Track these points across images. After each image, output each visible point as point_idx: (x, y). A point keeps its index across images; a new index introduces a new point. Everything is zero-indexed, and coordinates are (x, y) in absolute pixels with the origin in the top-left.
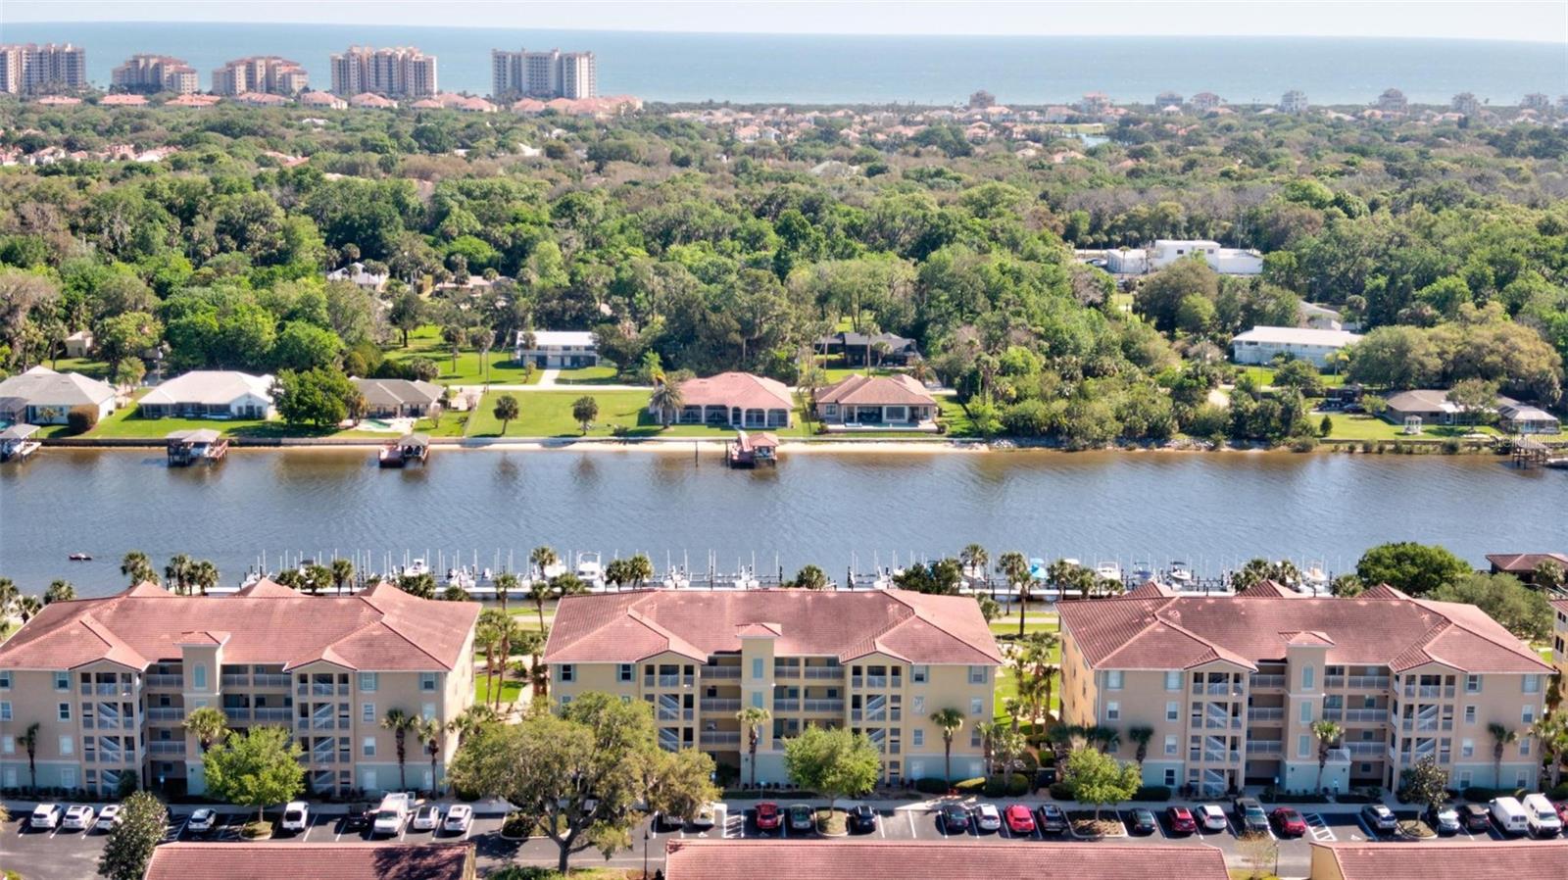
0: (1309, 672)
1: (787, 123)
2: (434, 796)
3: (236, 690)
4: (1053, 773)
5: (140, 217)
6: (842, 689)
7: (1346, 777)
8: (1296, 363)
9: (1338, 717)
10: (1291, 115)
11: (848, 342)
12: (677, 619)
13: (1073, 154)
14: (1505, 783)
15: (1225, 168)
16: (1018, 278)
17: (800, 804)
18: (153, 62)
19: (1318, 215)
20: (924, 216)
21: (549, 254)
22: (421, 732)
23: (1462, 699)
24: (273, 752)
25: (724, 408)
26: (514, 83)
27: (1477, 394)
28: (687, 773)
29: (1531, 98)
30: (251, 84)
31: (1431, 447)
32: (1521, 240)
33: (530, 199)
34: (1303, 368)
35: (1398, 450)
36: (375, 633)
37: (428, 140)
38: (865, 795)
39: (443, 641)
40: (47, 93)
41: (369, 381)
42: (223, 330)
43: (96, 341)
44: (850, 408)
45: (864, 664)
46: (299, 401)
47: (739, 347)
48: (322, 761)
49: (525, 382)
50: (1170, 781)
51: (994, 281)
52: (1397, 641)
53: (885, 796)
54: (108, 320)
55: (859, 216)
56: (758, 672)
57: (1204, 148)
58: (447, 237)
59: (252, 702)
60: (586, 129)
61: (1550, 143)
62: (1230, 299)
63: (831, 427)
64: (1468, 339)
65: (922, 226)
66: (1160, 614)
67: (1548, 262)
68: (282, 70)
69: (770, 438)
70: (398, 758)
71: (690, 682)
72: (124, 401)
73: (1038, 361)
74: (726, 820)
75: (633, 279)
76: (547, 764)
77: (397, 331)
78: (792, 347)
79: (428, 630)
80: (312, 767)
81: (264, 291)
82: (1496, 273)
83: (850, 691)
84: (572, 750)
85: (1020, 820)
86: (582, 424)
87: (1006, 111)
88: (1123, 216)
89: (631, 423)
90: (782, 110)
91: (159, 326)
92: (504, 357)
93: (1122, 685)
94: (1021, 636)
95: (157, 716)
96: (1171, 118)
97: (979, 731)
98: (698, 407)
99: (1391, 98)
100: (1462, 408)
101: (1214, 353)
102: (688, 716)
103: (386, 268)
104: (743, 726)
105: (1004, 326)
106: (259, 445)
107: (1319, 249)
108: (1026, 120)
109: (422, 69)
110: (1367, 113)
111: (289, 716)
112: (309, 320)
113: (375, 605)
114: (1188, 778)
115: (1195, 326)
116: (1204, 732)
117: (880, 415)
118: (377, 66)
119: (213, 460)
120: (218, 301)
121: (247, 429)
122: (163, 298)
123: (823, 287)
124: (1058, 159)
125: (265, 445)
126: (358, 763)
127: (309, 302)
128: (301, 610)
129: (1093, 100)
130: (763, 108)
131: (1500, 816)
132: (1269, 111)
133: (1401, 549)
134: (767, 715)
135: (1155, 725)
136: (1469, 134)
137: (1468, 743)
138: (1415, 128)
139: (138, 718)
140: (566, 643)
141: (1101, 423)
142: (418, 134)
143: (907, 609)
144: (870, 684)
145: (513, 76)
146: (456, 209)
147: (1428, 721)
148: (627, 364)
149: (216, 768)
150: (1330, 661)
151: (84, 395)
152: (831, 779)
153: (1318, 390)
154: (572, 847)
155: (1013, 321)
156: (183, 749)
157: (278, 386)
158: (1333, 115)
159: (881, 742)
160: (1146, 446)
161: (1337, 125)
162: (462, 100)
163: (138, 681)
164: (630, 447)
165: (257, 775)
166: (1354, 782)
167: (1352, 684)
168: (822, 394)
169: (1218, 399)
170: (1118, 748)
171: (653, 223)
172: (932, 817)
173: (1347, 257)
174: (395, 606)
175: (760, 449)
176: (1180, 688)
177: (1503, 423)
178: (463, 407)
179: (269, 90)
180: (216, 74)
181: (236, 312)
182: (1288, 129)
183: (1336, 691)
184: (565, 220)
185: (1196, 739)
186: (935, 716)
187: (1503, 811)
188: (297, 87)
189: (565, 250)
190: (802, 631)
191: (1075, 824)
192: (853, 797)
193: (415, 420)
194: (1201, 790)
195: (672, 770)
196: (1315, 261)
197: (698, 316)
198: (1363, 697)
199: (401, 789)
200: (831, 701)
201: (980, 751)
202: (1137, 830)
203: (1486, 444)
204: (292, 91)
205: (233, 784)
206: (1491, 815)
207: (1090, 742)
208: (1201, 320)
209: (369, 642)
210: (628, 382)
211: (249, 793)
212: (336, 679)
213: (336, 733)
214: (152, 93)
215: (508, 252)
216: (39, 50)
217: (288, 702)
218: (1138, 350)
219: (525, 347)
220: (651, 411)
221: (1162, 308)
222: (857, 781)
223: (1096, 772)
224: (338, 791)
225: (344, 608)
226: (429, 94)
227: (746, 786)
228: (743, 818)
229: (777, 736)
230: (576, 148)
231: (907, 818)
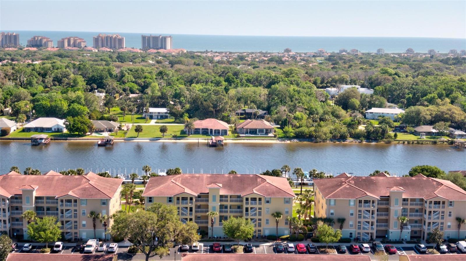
0: (397, 200)
1: (229, 56)
2: (105, 241)
3: (40, 205)
4: (312, 234)
5: (30, 76)
6: (242, 205)
7: (409, 235)
8: (386, 117)
9: (407, 215)
10: (379, 55)
11: (246, 112)
12: (188, 183)
13: (315, 64)
14: (461, 237)
15: (361, 67)
16: (299, 92)
17: (228, 243)
18: (39, 38)
19: (390, 78)
20: (270, 76)
21: (155, 87)
22: (101, 219)
23: (448, 209)
24: (51, 225)
25: (207, 129)
26: (148, 45)
27: (442, 126)
28: (188, 230)
29: (452, 51)
30: (69, 45)
31: (428, 142)
32: (453, 83)
33: (150, 73)
34: (388, 119)
35: (418, 143)
36: (87, 187)
37: (121, 59)
38: (249, 240)
39: (109, 190)
40: (7, 47)
41: (97, 121)
42: (51, 106)
43: (12, 110)
44: (247, 129)
45: (250, 197)
46: (73, 126)
47: (212, 112)
48: (68, 229)
49: (146, 123)
50: (351, 236)
51: (292, 93)
52: (426, 190)
53: (256, 241)
54: (16, 103)
55: (250, 76)
56: (214, 199)
57: (354, 62)
58: (124, 83)
59: (45, 209)
60: (169, 57)
61: (459, 62)
62: (365, 100)
63: (241, 135)
64: (439, 110)
65: (270, 79)
66: (347, 182)
67: (462, 89)
68: (78, 41)
69: (221, 138)
70: (93, 228)
71: (191, 203)
72: (19, 127)
73: (305, 117)
74: (203, 248)
75: (180, 93)
76: (141, 226)
77: (107, 109)
78: (229, 112)
79: (104, 186)
80: (65, 230)
81: (65, 95)
82: (446, 93)
83: (245, 206)
84: (150, 222)
85: (301, 248)
86: (162, 134)
87: (295, 54)
88: (330, 79)
89: (178, 134)
90: (228, 53)
91: (32, 105)
92: (140, 116)
93: (335, 204)
94: (301, 194)
95: (14, 213)
96: (344, 55)
97: (287, 219)
98: (199, 129)
99: (409, 51)
100: (438, 131)
101: (359, 116)
102: (191, 214)
103: (105, 91)
104: (209, 217)
105: (295, 106)
106: (60, 140)
107: (391, 87)
108: (300, 56)
109: (120, 41)
110: (402, 55)
111: (57, 214)
112: (78, 103)
113: (87, 178)
114: (357, 235)
115: (354, 108)
116: (362, 220)
117: (256, 132)
118: (107, 40)
119: (45, 144)
120: (50, 98)
121: (57, 135)
122: (33, 97)
123: (239, 96)
124: (311, 65)
125: (62, 140)
126: (80, 230)
127: (79, 98)
128: (63, 179)
129: (321, 51)
130: (222, 53)
131: (460, 247)
132: (373, 54)
133: (423, 167)
134: (217, 214)
135: (345, 217)
136: (433, 60)
137: (449, 224)
138: (417, 58)
139: (8, 214)
140: (150, 190)
141: (325, 134)
142: (118, 58)
143: (264, 180)
144: (251, 204)
145: (148, 43)
146: (127, 75)
147: (436, 216)
148: (177, 117)
149: (32, 230)
150: (404, 197)
151: (7, 125)
152: (238, 234)
153: (392, 126)
154: (150, 255)
155: (297, 105)
156: (22, 225)
157: (67, 122)
158: (392, 55)
159: (255, 223)
160: (339, 141)
161: (394, 57)
162: (132, 49)
163: (7, 201)
164: (177, 141)
165: (45, 232)
166: (412, 237)
167: (411, 204)
168: (238, 125)
169: (362, 128)
170: (334, 225)
171: (187, 78)
172: (272, 247)
173: (400, 89)
174: (94, 179)
175: (218, 141)
176: (354, 205)
177: (451, 135)
178: (125, 129)
179: (74, 46)
180: (58, 42)
181: (56, 101)
182: (379, 58)
183: (406, 207)
184: (160, 77)
185: (359, 222)
186: (273, 214)
187: (461, 245)
188: (83, 46)
189: (160, 86)
190: (229, 187)
191: (319, 250)
192: (246, 241)
193: (110, 133)
194: (361, 239)
195: (184, 228)
196: (390, 90)
197: (200, 103)
198: (414, 209)
199: (95, 238)
200: (238, 210)
201: (288, 226)
202: (340, 252)
203: (446, 141)
204: (81, 47)
205: (37, 235)
206: (457, 247)
207: (324, 222)
208: (356, 106)
209: (84, 189)
210: (178, 123)
211: (42, 238)
212: (73, 201)
213: (73, 219)
214: (39, 47)
215: (142, 87)
216: (5, 34)
217: (57, 209)
218: (336, 114)
219: (146, 112)
220: (185, 131)
221: (344, 103)
222: (247, 234)
223: (326, 233)
224: (73, 239)
225: (77, 179)
226: (122, 48)
227: (210, 238)
228: (208, 248)
229: (220, 221)
230: (165, 62)
231: (264, 248)
